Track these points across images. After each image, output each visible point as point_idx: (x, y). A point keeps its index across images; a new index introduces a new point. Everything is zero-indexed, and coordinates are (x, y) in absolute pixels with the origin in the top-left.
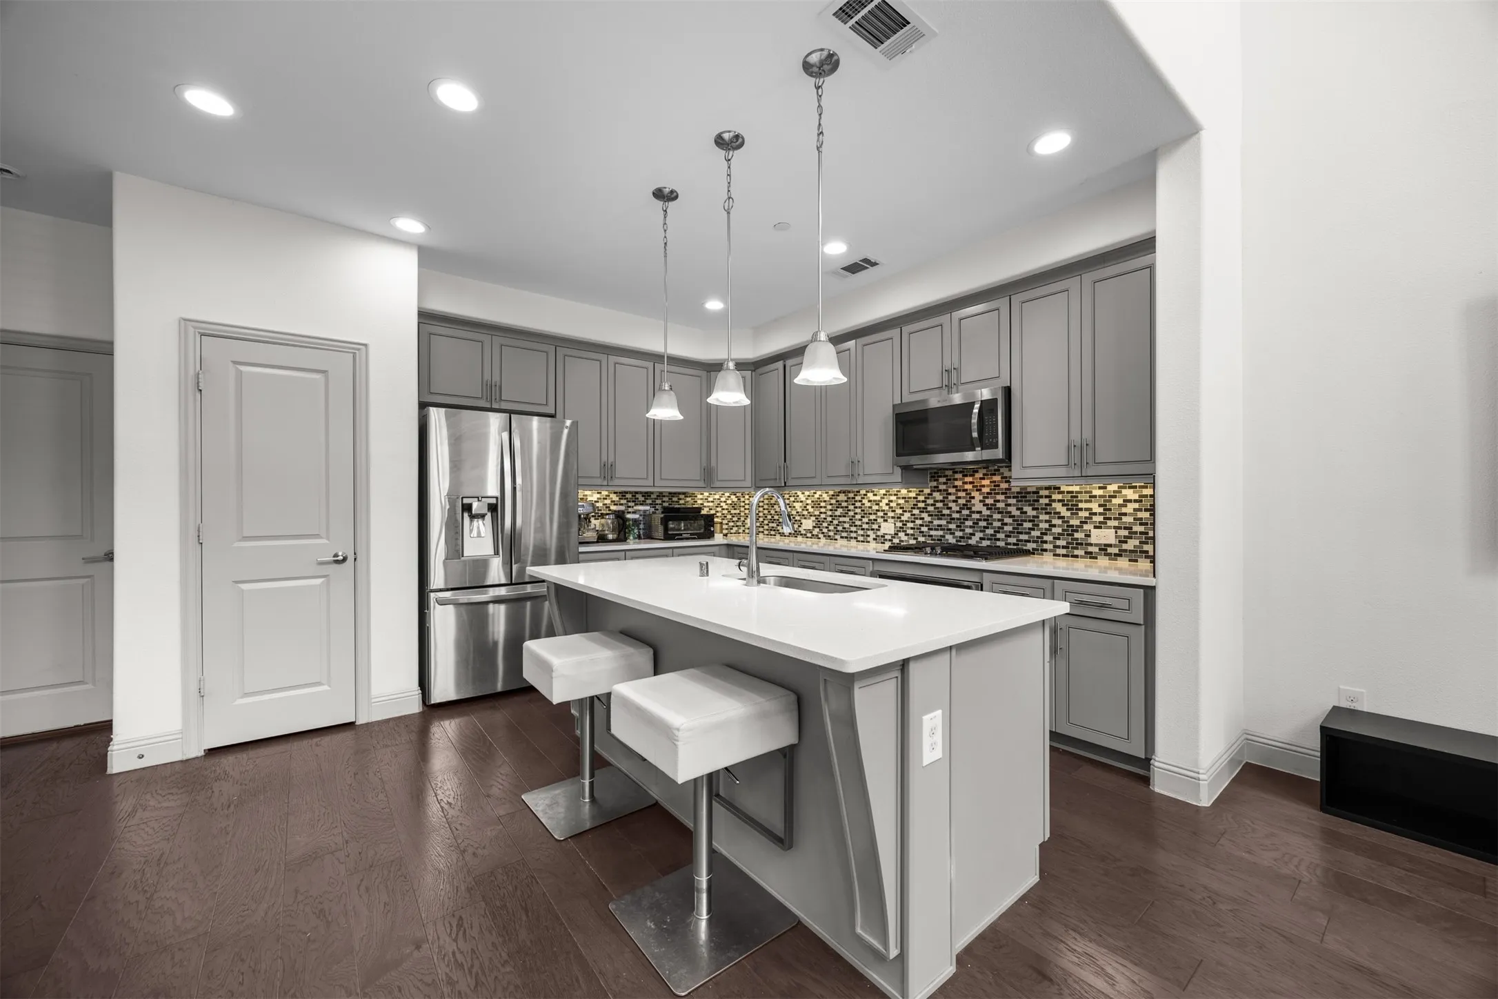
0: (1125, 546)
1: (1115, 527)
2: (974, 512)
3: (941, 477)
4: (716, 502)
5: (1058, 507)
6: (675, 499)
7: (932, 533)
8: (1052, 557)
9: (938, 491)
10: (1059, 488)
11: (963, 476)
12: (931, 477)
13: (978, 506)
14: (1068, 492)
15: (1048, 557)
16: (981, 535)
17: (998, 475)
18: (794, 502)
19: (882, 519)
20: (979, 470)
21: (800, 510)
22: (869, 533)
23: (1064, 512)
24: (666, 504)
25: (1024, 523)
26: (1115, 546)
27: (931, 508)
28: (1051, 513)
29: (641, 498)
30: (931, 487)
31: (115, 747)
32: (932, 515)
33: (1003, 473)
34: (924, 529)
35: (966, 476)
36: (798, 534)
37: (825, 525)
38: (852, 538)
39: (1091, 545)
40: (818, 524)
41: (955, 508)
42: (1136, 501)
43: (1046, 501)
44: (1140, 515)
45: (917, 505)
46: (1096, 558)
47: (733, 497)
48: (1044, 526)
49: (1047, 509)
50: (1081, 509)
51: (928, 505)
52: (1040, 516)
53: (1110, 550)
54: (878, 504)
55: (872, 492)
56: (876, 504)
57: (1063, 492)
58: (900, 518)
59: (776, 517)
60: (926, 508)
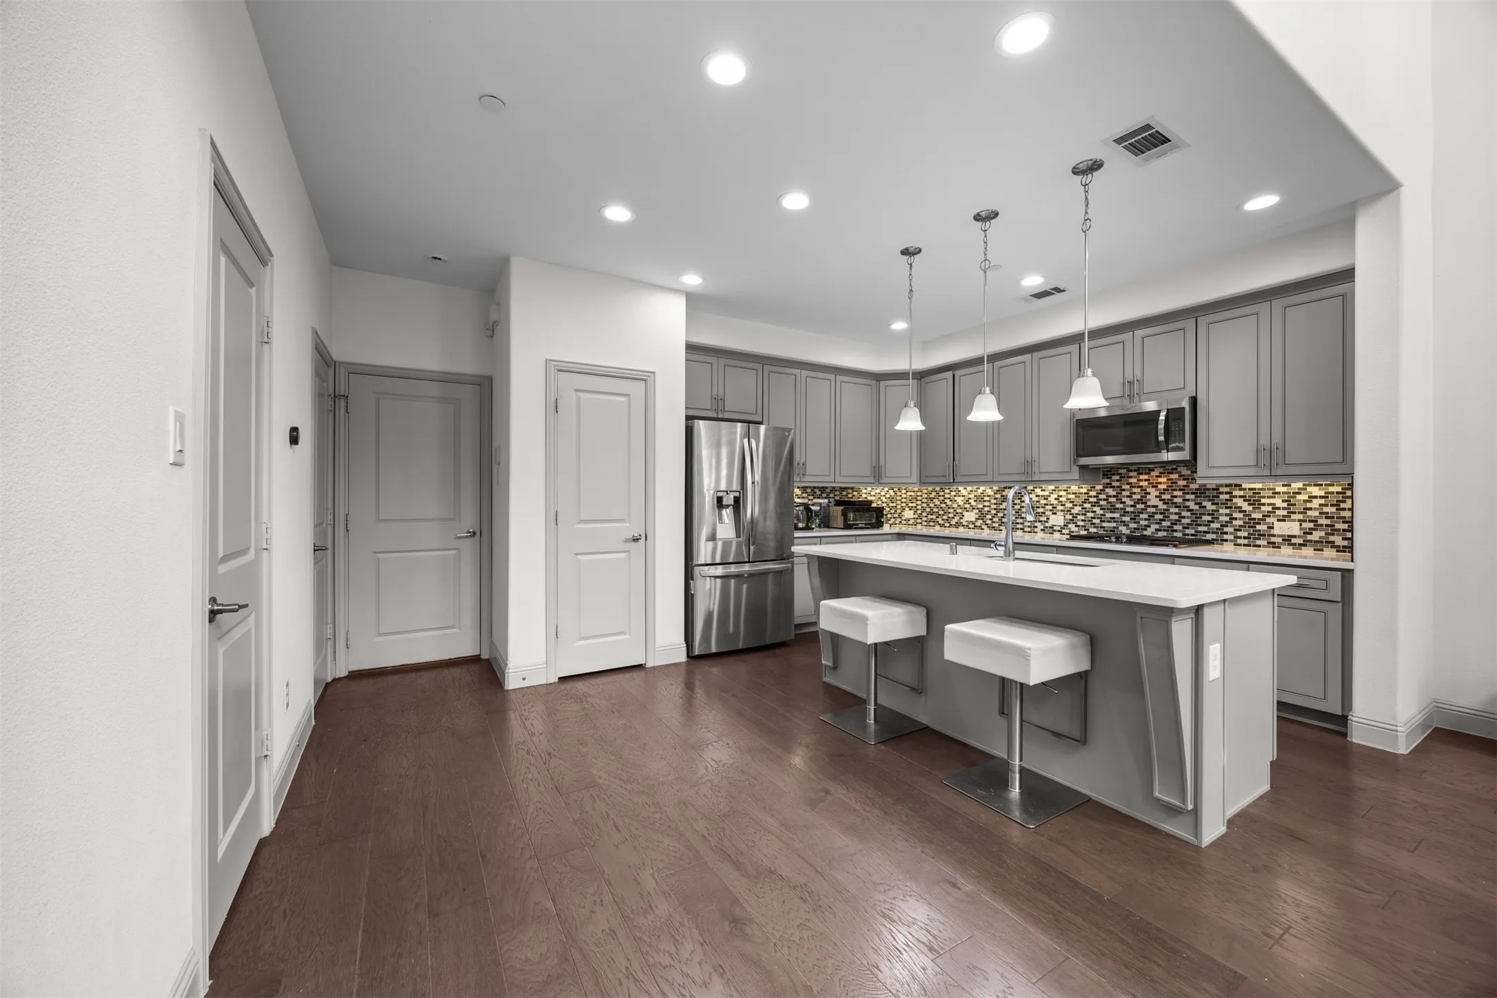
0: (1309, 537)
1: (1299, 520)
2: (1149, 506)
3: (1114, 475)
4: (878, 496)
5: (1240, 502)
6: (844, 493)
7: (1104, 524)
8: (1233, 547)
9: (1111, 487)
10: (1241, 485)
11: (1138, 474)
12: (1104, 475)
13: (1153, 499)
14: (1250, 489)
15: (1228, 547)
16: (1157, 527)
17: (1176, 473)
18: (955, 496)
19: (1051, 513)
20: (1156, 469)
21: (961, 503)
22: (1036, 524)
23: (1245, 506)
24: (837, 498)
25: (1203, 517)
26: (1300, 537)
27: (1102, 503)
28: (1231, 508)
29: (818, 493)
30: (1104, 484)
31: (510, 671)
32: (1104, 509)
33: (1180, 472)
34: (1097, 521)
35: (1142, 474)
36: (959, 525)
37: (989, 517)
38: (1018, 529)
39: (1274, 536)
40: (982, 516)
41: (1129, 502)
42: (1321, 497)
43: (1227, 497)
44: (1325, 509)
45: (1088, 500)
46: (1280, 548)
47: (891, 491)
48: (1224, 519)
49: (1228, 504)
50: (1264, 504)
51: (1101, 500)
52: (1220, 510)
53: (1294, 540)
54: (1047, 499)
55: (1039, 488)
56: (1044, 499)
57: (1245, 489)
58: (1070, 511)
59: (935, 510)
60: (1099, 503)
